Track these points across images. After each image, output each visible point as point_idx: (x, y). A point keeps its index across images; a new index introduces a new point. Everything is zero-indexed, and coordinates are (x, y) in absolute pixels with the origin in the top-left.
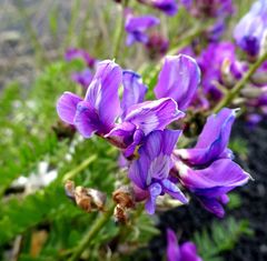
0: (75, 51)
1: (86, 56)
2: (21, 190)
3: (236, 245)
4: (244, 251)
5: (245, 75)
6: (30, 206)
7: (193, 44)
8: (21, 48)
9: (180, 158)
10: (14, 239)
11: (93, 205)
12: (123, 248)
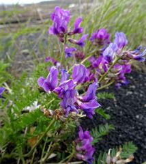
0: (49, 58)
1: (53, 60)
2: (28, 111)
3: (109, 134)
4: (112, 137)
5: (108, 69)
6: (30, 116)
7: (94, 56)
8: (29, 57)
9: (79, 99)
10: (25, 129)
11: (50, 115)
12: (62, 132)
